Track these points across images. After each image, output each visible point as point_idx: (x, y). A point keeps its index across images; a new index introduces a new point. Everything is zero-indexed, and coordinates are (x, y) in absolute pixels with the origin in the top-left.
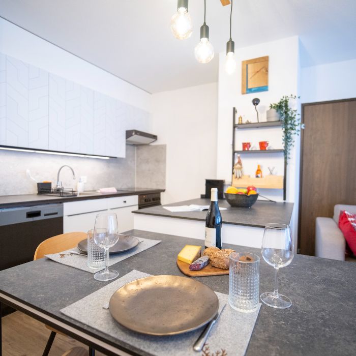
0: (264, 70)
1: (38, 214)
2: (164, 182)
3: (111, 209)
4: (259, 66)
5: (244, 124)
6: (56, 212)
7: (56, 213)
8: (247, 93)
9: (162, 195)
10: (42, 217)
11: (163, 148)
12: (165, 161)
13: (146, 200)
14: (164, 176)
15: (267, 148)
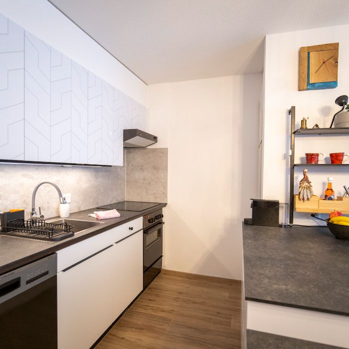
0: (332, 61)
1: (16, 284)
2: (165, 194)
3: (117, 243)
4: (325, 55)
5: (309, 129)
6: (46, 270)
7: (47, 273)
8: (307, 89)
9: (165, 211)
10: (23, 288)
11: (164, 152)
12: (166, 168)
13: (149, 221)
14: (165, 186)
15: (343, 163)
